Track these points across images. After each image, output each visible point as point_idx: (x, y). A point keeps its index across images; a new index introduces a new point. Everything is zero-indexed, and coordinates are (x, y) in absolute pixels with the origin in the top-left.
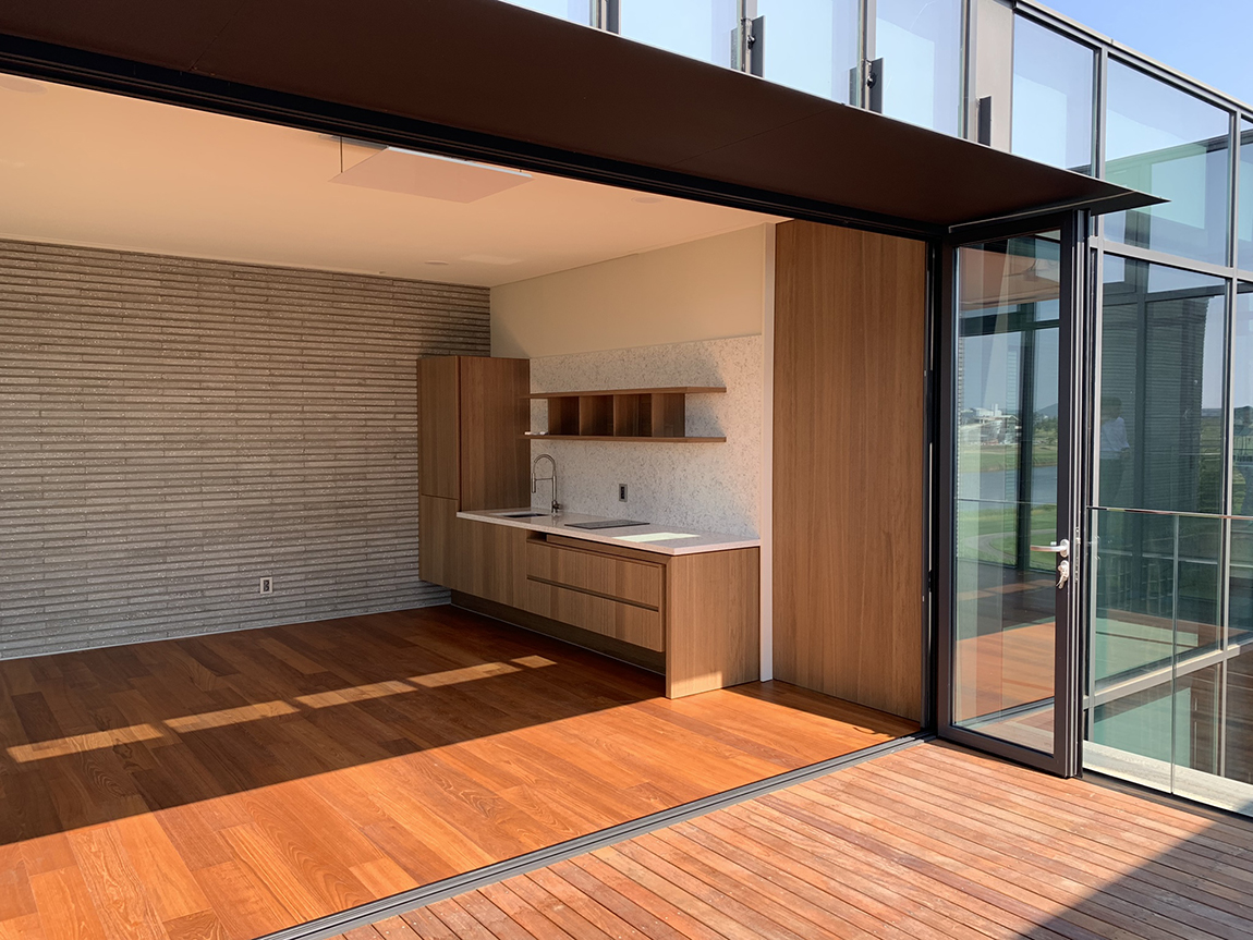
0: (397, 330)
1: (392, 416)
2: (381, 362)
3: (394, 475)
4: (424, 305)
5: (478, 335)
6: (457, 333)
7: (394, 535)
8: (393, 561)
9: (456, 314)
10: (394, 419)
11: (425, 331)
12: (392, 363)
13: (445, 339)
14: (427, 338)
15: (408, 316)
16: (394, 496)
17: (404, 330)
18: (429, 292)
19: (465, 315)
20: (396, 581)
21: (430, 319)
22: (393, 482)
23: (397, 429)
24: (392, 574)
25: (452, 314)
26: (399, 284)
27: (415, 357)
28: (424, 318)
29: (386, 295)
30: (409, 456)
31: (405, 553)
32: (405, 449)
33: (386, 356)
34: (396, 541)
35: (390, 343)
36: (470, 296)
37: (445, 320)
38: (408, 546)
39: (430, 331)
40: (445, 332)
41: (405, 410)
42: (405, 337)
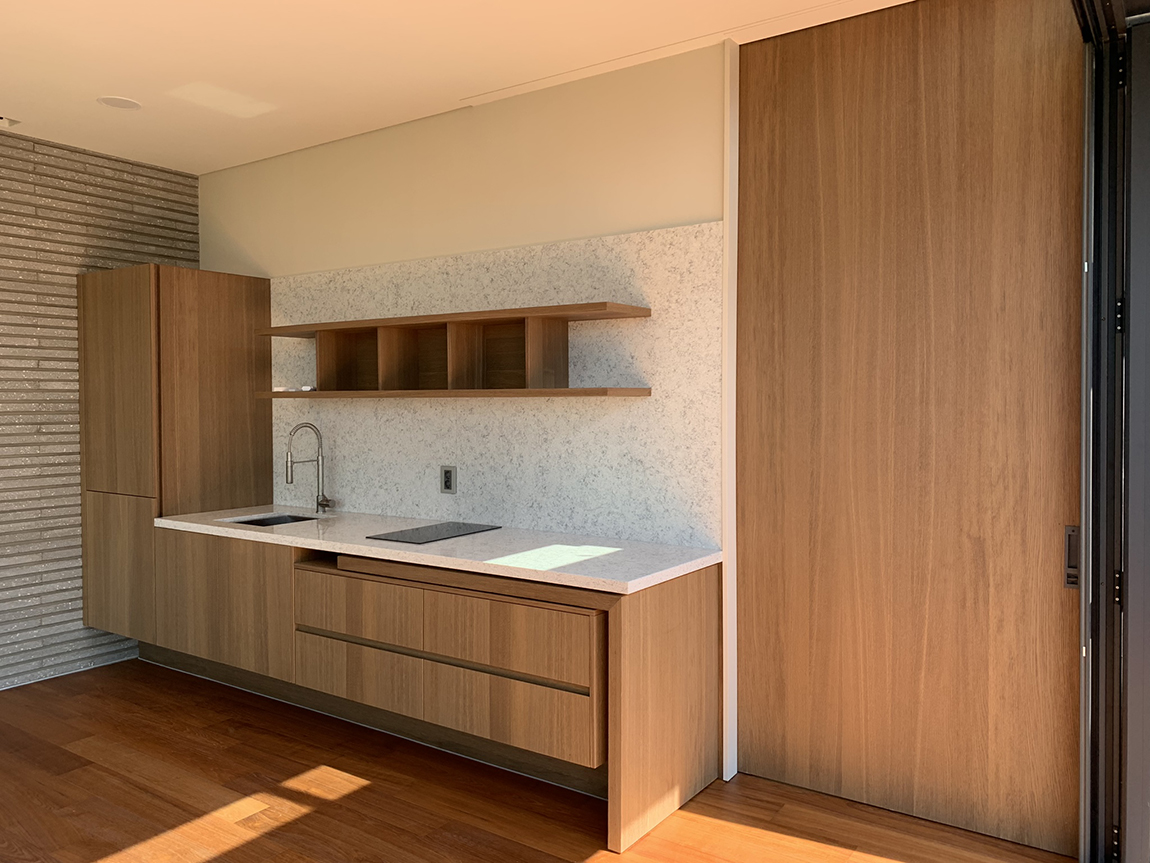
0: (40, 223)
1: (33, 364)
2: (12, 274)
3: (36, 460)
4: (90, 189)
5: (180, 245)
6: (146, 239)
7: (37, 558)
8: (36, 601)
9: (146, 210)
10: (38, 369)
11: (91, 230)
12: (32, 277)
13: (126, 246)
14: (95, 242)
15: (63, 205)
16: (37, 494)
17: (54, 225)
18: (98, 171)
19: (160, 213)
20: (43, 632)
21: (101, 212)
22: (35, 471)
23: (43, 385)
24: (34, 623)
25: (137, 208)
26: (45, 150)
27: (74, 271)
28: (90, 210)
29: (20, 165)
30: (63, 428)
31: (57, 586)
32: (57, 418)
33: (21, 264)
34: (41, 568)
35: (30, 244)
36: (168, 186)
37: (124, 216)
38: (63, 574)
39: (100, 232)
40: (126, 236)
41: (57, 354)
42: (58, 237)
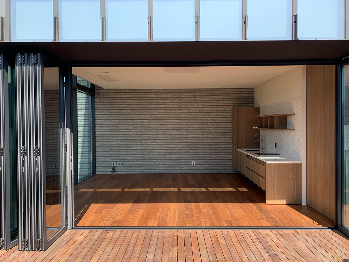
0: (226, 101)
1: (225, 123)
2: (222, 110)
3: (225, 138)
4: (234, 94)
5: (250, 101)
6: (243, 101)
7: (225, 154)
8: (225, 160)
9: (244, 96)
10: (225, 124)
11: (234, 101)
12: (225, 110)
13: (240, 103)
14: (235, 103)
15: (230, 98)
16: (225, 144)
17: (228, 101)
18: (235, 91)
19: (246, 96)
20: (226, 165)
21: (236, 98)
22: (225, 140)
23: (226, 127)
24: (225, 164)
25: (242, 96)
26: (227, 89)
27: (231, 108)
28: (234, 98)
29: (224, 93)
30: (229, 133)
31: (228, 159)
32: (228, 132)
33: (223, 108)
34: (226, 155)
35: (225, 105)
36: (248, 91)
37: (240, 98)
38: (229, 157)
39: (235, 101)
40: (240, 101)
41: (228, 122)
42: (229, 103)
